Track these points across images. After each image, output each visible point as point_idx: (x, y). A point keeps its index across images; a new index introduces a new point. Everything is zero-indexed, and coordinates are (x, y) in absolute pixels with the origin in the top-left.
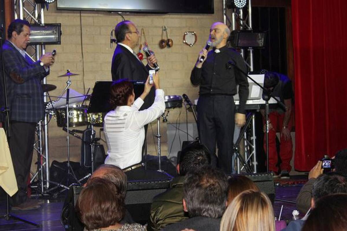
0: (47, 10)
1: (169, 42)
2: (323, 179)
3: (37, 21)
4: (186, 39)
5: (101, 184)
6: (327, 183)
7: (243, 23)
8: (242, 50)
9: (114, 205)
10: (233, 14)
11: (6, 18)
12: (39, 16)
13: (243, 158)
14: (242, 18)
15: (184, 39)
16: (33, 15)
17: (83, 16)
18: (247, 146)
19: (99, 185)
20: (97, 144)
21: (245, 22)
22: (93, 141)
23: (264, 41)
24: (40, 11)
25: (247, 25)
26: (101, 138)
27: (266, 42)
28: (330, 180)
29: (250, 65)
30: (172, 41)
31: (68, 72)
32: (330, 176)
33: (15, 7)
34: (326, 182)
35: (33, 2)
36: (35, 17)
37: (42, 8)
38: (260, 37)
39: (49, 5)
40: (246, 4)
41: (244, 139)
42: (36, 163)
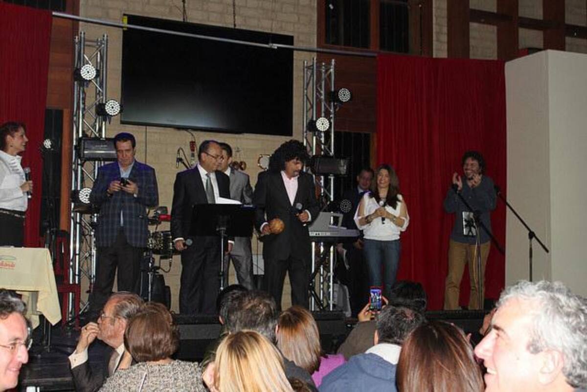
0: (110, 123)
1: (242, 165)
2: (389, 311)
3: (97, 135)
4: (260, 162)
5: (155, 312)
6: (393, 317)
7: (324, 147)
8: (322, 177)
9: (168, 337)
10: (314, 138)
11: (64, 130)
12: (100, 130)
13: (319, 296)
14: (323, 142)
15: (259, 163)
16: (93, 128)
17: (149, 132)
18: (323, 283)
19: (153, 313)
20: (156, 274)
21: (326, 147)
22: (151, 269)
23: (347, 168)
24: (102, 124)
25: (328, 150)
26: (161, 267)
27: (349, 169)
28: (397, 313)
29: (330, 194)
30: (245, 164)
32: (397, 309)
33: (75, 118)
34: (392, 315)
35: (94, 114)
36: (95, 131)
37: (104, 120)
38: (342, 164)
39: (112, 118)
40: (329, 127)
41: (321, 275)
42: (88, 292)
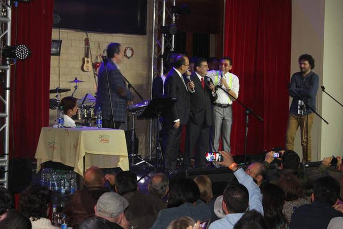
4: (126, 53)
31: (76, 79)
